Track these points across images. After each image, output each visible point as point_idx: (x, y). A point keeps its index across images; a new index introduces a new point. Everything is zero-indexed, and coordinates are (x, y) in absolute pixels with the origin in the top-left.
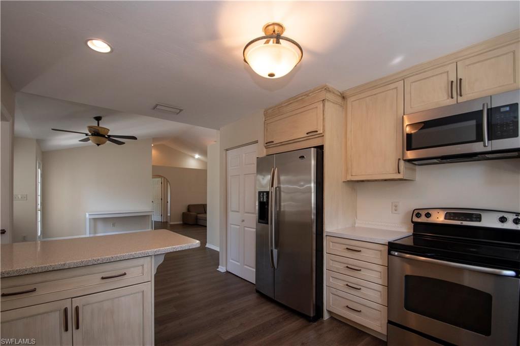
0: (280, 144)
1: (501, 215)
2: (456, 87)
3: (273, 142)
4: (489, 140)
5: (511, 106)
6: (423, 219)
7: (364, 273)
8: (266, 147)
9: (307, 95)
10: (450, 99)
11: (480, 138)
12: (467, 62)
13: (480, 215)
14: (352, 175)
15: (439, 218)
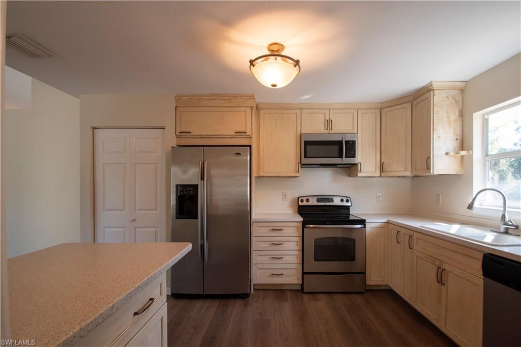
0: (199, 136)
1: (341, 198)
2: (329, 123)
3: (190, 133)
4: (346, 157)
5: (353, 141)
6: (305, 203)
7: (286, 246)
8: (177, 137)
9: (235, 97)
10: (326, 130)
11: (341, 156)
12: (335, 111)
13: (333, 199)
14: (264, 172)
15: (313, 202)
